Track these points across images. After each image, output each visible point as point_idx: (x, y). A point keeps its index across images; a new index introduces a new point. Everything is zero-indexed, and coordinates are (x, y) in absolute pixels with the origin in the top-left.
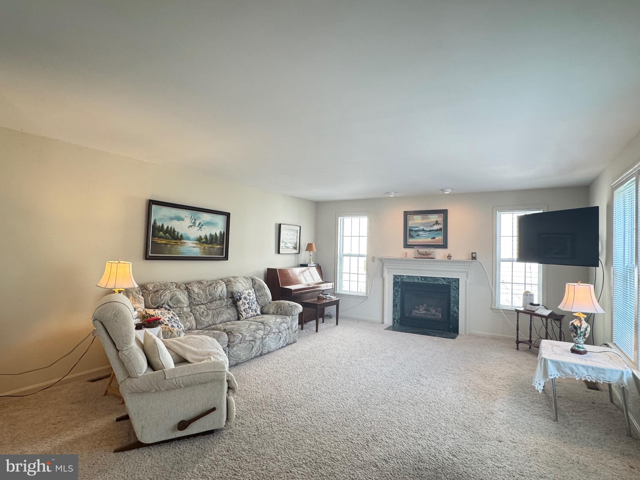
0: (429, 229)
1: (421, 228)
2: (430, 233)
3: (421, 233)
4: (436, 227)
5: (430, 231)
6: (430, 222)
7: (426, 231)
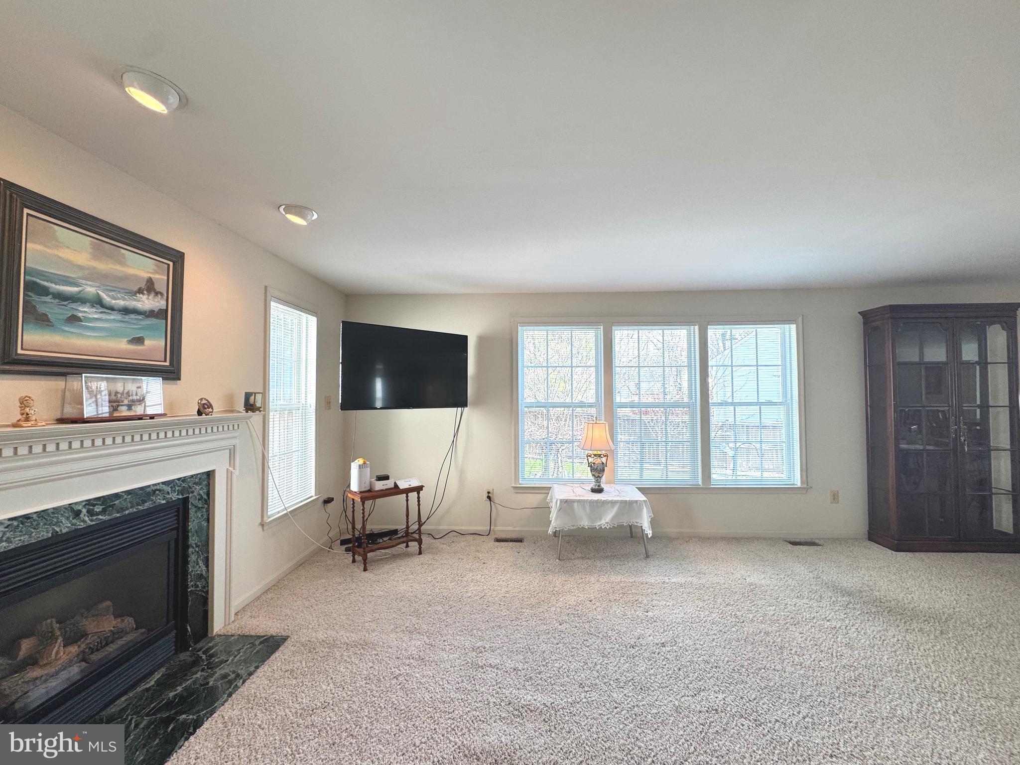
0: (121, 303)
1: (90, 290)
2: (127, 318)
3: (85, 311)
4: (146, 302)
5: (126, 311)
6: (126, 278)
7: (112, 309)
